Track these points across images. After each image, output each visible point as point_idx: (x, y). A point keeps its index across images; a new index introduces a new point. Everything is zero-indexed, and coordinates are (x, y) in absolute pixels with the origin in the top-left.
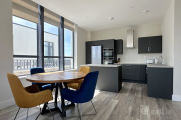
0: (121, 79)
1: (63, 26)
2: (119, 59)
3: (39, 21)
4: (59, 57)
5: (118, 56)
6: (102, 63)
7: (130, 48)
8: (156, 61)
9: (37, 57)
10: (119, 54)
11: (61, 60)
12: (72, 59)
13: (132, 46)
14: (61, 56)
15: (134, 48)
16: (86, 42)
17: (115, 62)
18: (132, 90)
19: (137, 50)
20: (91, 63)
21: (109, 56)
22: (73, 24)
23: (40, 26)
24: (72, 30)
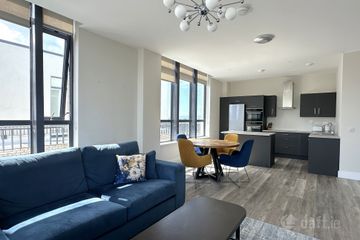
0: (274, 153)
1: (196, 80)
2: (271, 124)
4: (190, 121)
5: (270, 120)
6: (245, 130)
7: (287, 109)
8: (327, 129)
9: (171, 121)
10: (271, 116)
11: (193, 124)
12: (202, 123)
13: (291, 106)
14: (193, 119)
15: (294, 108)
16: (221, 99)
17: (265, 128)
18: (288, 166)
19: (298, 111)
21: (252, 120)
22: (206, 75)
24: (204, 83)
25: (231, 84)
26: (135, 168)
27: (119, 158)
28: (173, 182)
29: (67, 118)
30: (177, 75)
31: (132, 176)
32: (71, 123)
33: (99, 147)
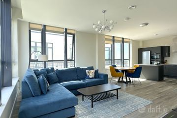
1: (123, 42)
2: (166, 61)
3: (112, 43)
5: (166, 59)
6: (151, 63)
9: (111, 60)
10: (166, 57)
11: (122, 61)
16: (139, 49)
20: (142, 63)
21: (157, 59)
22: (129, 39)
23: (113, 45)
24: (129, 42)
25: (144, 42)
26: (91, 74)
27: (87, 71)
28: (103, 79)
29: (73, 59)
30: (114, 41)
31: (90, 77)
32: (74, 61)
33: (81, 67)
